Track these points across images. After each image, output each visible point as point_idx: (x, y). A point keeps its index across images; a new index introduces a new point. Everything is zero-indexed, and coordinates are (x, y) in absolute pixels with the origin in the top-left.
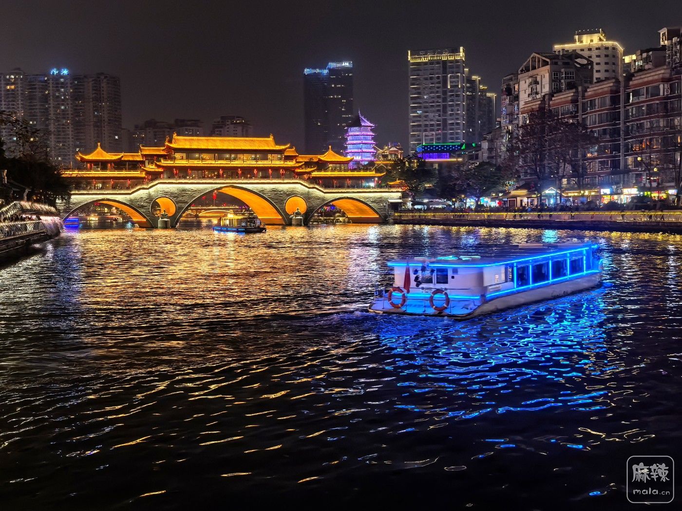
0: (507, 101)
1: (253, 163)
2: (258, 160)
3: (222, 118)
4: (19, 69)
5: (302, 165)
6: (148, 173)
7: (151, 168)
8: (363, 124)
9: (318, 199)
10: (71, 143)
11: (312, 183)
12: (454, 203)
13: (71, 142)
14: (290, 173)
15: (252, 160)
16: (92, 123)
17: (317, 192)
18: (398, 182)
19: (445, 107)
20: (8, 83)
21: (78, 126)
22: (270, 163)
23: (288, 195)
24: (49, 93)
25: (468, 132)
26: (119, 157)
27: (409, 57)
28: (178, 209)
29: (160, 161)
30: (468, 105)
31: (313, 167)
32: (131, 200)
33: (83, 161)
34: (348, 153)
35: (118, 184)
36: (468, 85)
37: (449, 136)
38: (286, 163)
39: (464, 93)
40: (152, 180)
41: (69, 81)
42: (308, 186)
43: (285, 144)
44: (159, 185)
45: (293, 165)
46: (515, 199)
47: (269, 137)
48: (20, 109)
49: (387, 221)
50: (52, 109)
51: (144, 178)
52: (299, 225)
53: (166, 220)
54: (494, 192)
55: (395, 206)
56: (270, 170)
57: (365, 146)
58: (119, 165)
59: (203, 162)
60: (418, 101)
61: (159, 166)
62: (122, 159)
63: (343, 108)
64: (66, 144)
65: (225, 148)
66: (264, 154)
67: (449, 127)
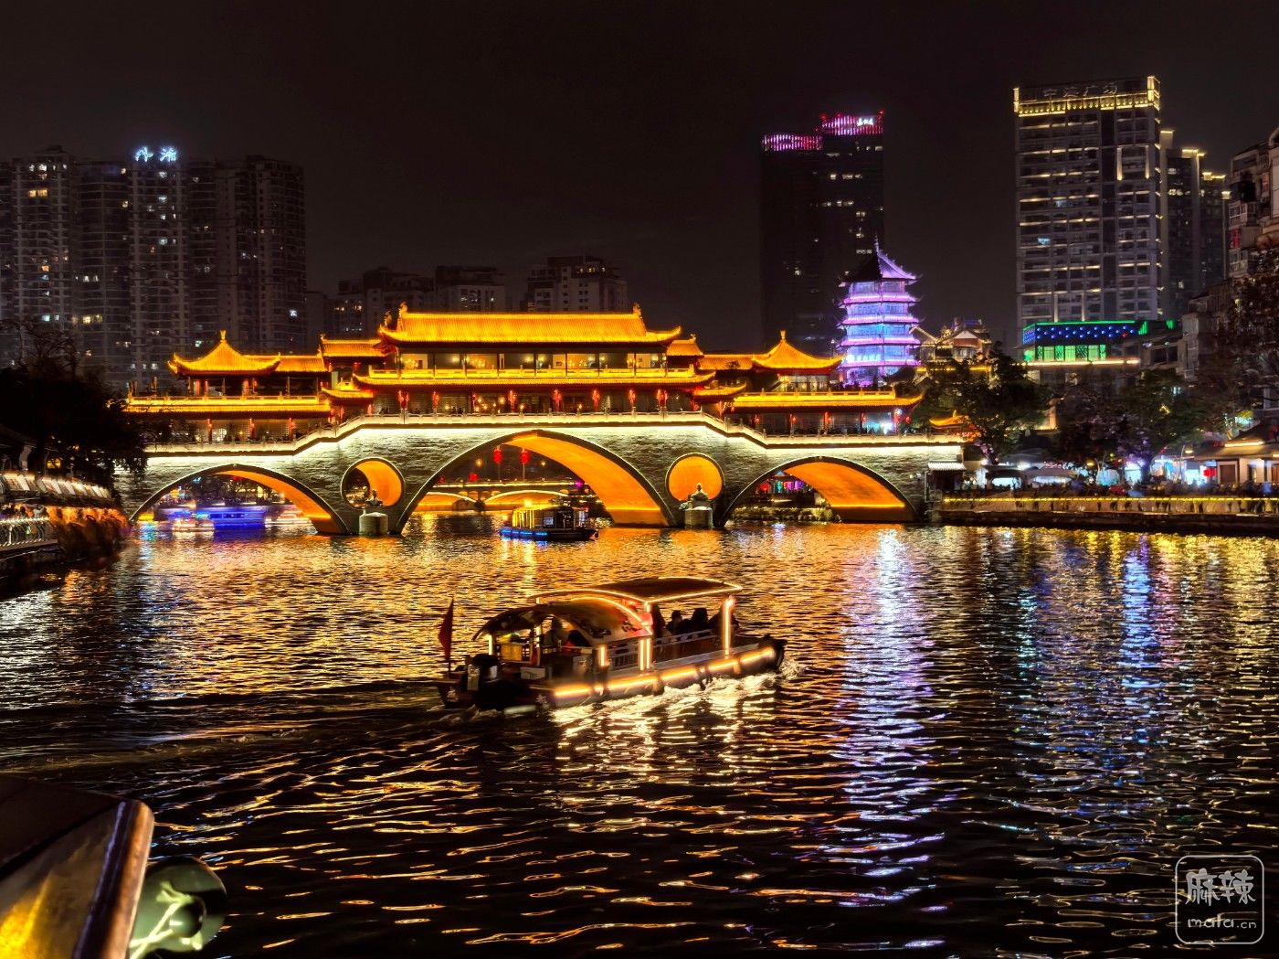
0: (1244, 216)
1: (591, 376)
2: (603, 367)
3: (552, 261)
4: (59, 149)
5: (711, 379)
6: (337, 402)
7: (344, 389)
8: (886, 274)
9: (750, 462)
10: (182, 328)
11: (736, 422)
12: (1093, 471)
13: (181, 325)
14: (682, 398)
15: (587, 368)
16: (234, 279)
17: (749, 444)
18: (955, 417)
19: (1109, 230)
20: (34, 180)
21: (202, 287)
22: (632, 374)
23: (677, 453)
24: (130, 207)
25: (1172, 291)
26: (271, 364)
27: (1016, 104)
28: (408, 489)
29: (365, 373)
30: (1173, 221)
31: (740, 385)
32: (294, 469)
33: (184, 374)
34: (848, 347)
35: (267, 429)
36: (1172, 171)
37: (1121, 302)
38: (670, 374)
39: (1158, 190)
40: (346, 418)
41: (178, 177)
42: (726, 431)
43: (669, 328)
44: (363, 431)
45: (688, 380)
46: (1235, 463)
47: (631, 311)
48: (61, 246)
49: (927, 516)
50: (137, 245)
51: (325, 415)
52: (701, 525)
53: (377, 514)
54: (1188, 446)
55: (946, 481)
56: (631, 392)
57: (893, 328)
58: (270, 383)
59: (469, 375)
60: (1039, 212)
61: (363, 386)
62: (278, 369)
63: (858, 232)
64: (170, 331)
65: (522, 339)
66: (617, 353)
67: (1120, 278)
